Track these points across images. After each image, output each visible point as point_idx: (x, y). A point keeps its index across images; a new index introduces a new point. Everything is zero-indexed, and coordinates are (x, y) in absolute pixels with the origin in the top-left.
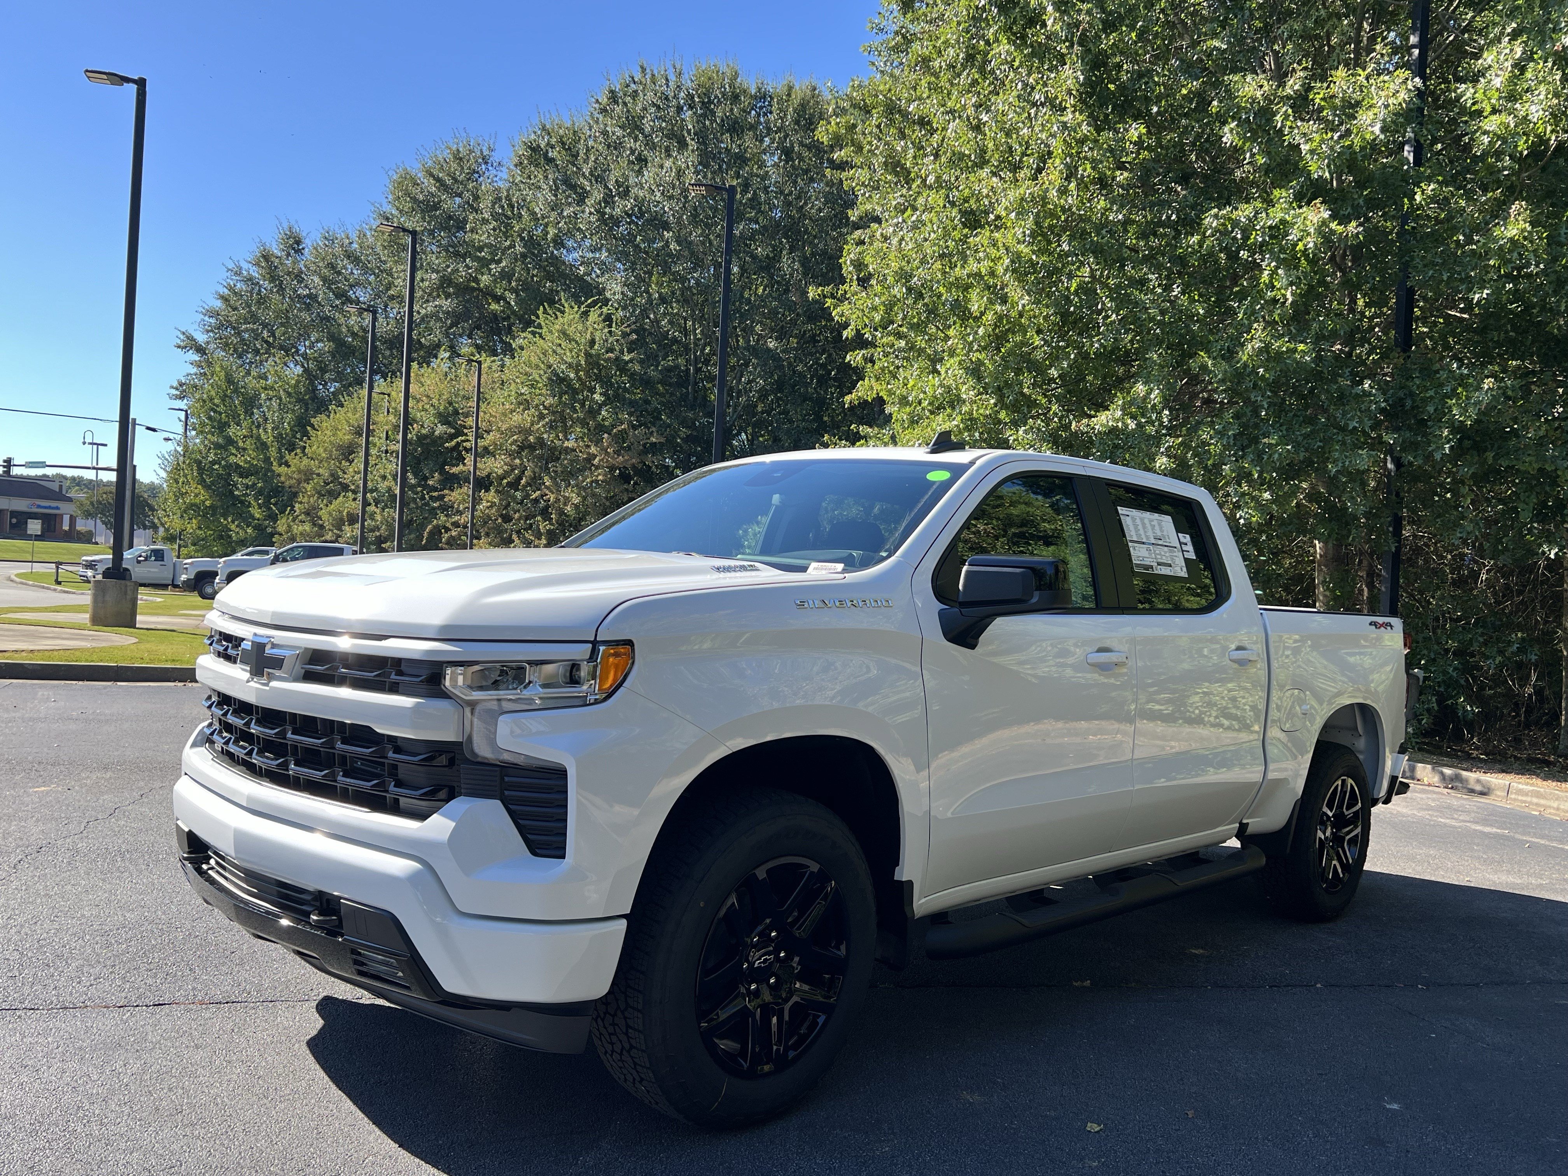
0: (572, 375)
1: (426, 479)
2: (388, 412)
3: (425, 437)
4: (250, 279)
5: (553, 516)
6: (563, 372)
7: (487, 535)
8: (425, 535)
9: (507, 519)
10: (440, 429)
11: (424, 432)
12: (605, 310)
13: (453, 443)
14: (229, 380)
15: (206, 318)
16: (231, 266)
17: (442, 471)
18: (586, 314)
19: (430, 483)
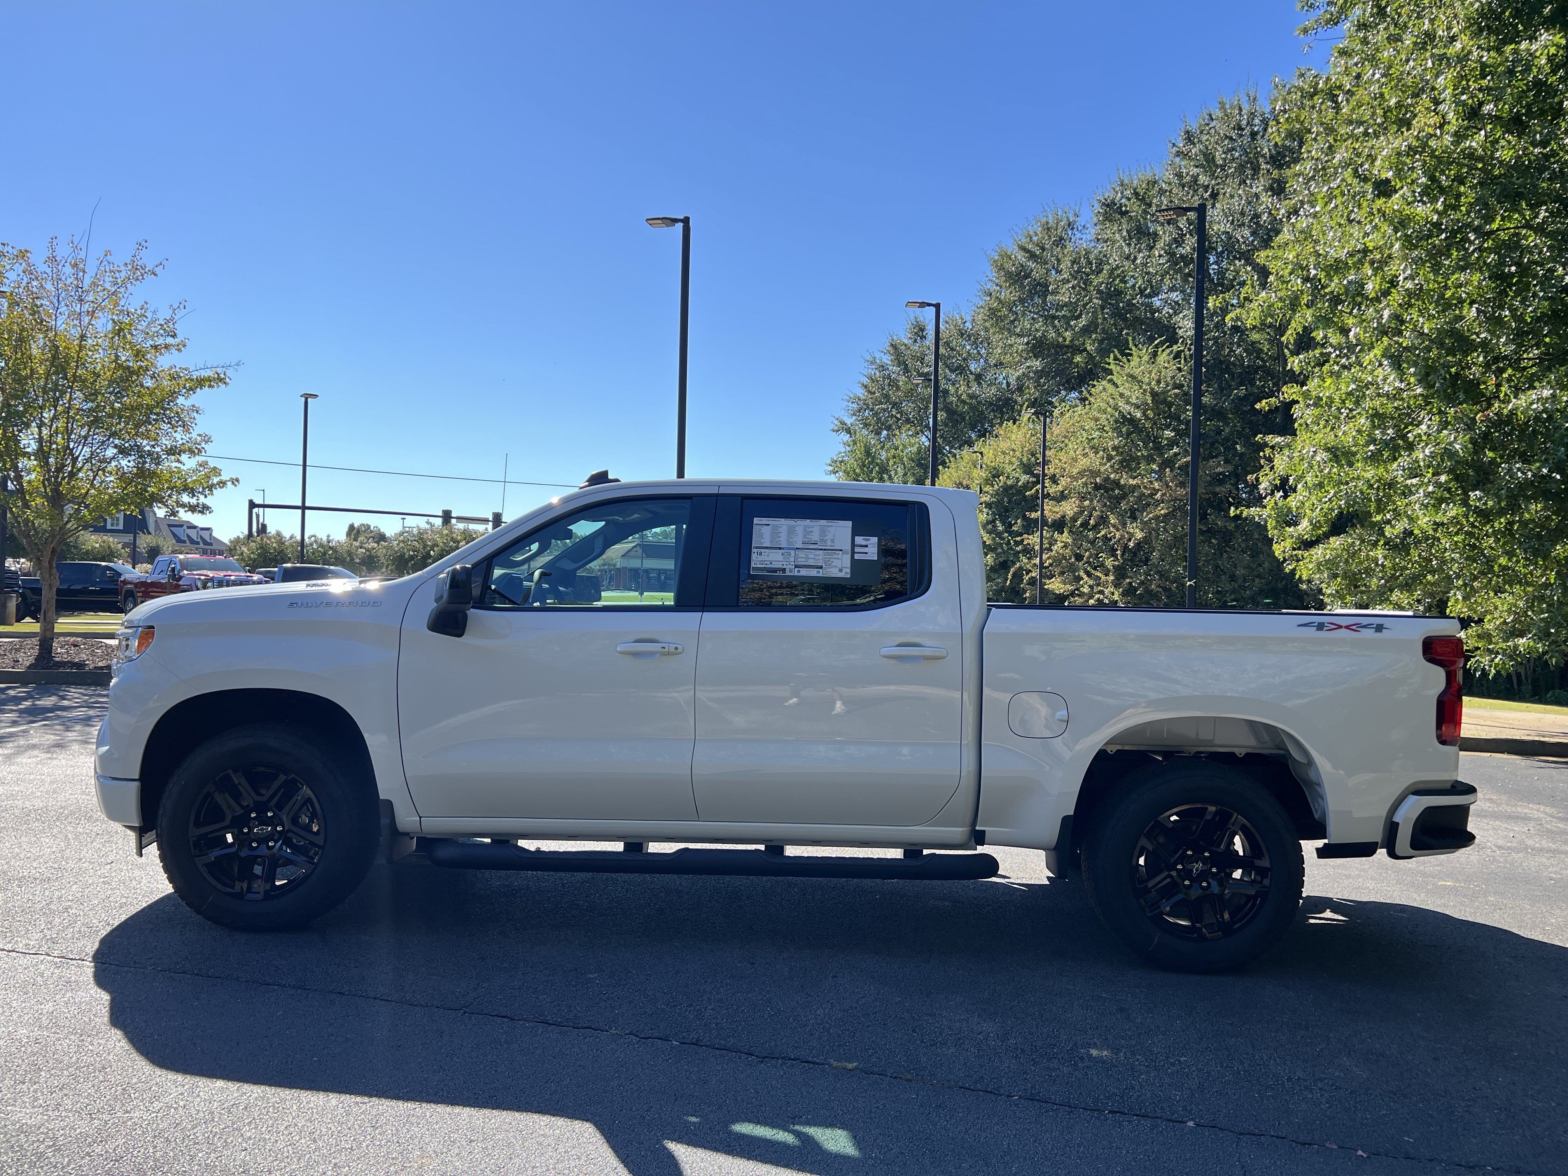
0: (1139, 415)
1: (1011, 525)
2: (981, 467)
3: (1011, 487)
4: (882, 367)
5: (1119, 552)
6: (1129, 413)
7: (1062, 573)
8: (1010, 577)
9: (1079, 557)
10: (1024, 478)
11: (1009, 483)
12: (1175, 347)
13: (1033, 491)
14: (868, 453)
15: (850, 404)
16: (869, 358)
17: (1024, 517)
18: (1155, 355)
19: (1015, 528)
